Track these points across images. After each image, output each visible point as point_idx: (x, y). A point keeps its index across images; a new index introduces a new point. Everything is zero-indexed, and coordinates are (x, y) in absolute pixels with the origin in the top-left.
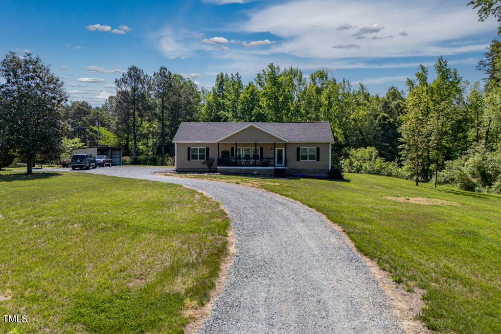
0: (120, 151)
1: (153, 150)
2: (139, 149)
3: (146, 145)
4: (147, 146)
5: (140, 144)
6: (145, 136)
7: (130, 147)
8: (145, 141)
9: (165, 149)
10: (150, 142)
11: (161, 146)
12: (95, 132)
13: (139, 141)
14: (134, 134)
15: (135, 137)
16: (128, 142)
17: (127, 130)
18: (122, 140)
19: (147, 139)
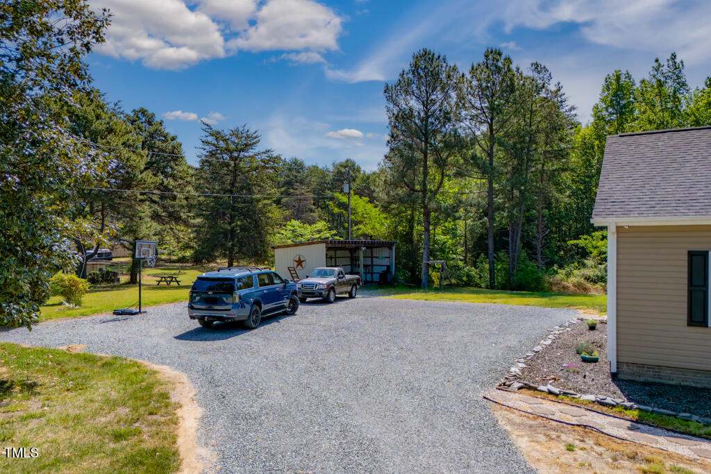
0: (390, 248)
1: (465, 242)
2: (435, 242)
3: (452, 232)
4: (455, 236)
5: (439, 230)
6: (450, 213)
7: (416, 238)
8: (449, 225)
9: (495, 241)
10: (461, 226)
11: (487, 235)
12: (344, 206)
13: (436, 225)
14: (425, 207)
15: (427, 215)
16: (412, 228)
17: (409, 201)
18: (400, 223)
19: (455, 219)
